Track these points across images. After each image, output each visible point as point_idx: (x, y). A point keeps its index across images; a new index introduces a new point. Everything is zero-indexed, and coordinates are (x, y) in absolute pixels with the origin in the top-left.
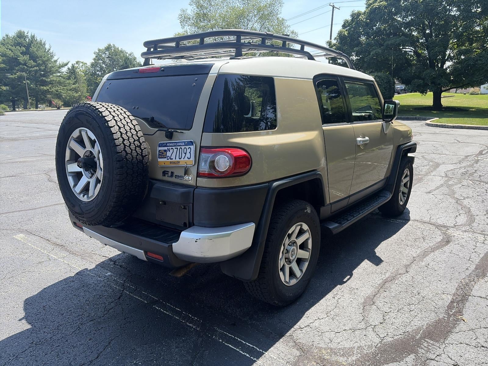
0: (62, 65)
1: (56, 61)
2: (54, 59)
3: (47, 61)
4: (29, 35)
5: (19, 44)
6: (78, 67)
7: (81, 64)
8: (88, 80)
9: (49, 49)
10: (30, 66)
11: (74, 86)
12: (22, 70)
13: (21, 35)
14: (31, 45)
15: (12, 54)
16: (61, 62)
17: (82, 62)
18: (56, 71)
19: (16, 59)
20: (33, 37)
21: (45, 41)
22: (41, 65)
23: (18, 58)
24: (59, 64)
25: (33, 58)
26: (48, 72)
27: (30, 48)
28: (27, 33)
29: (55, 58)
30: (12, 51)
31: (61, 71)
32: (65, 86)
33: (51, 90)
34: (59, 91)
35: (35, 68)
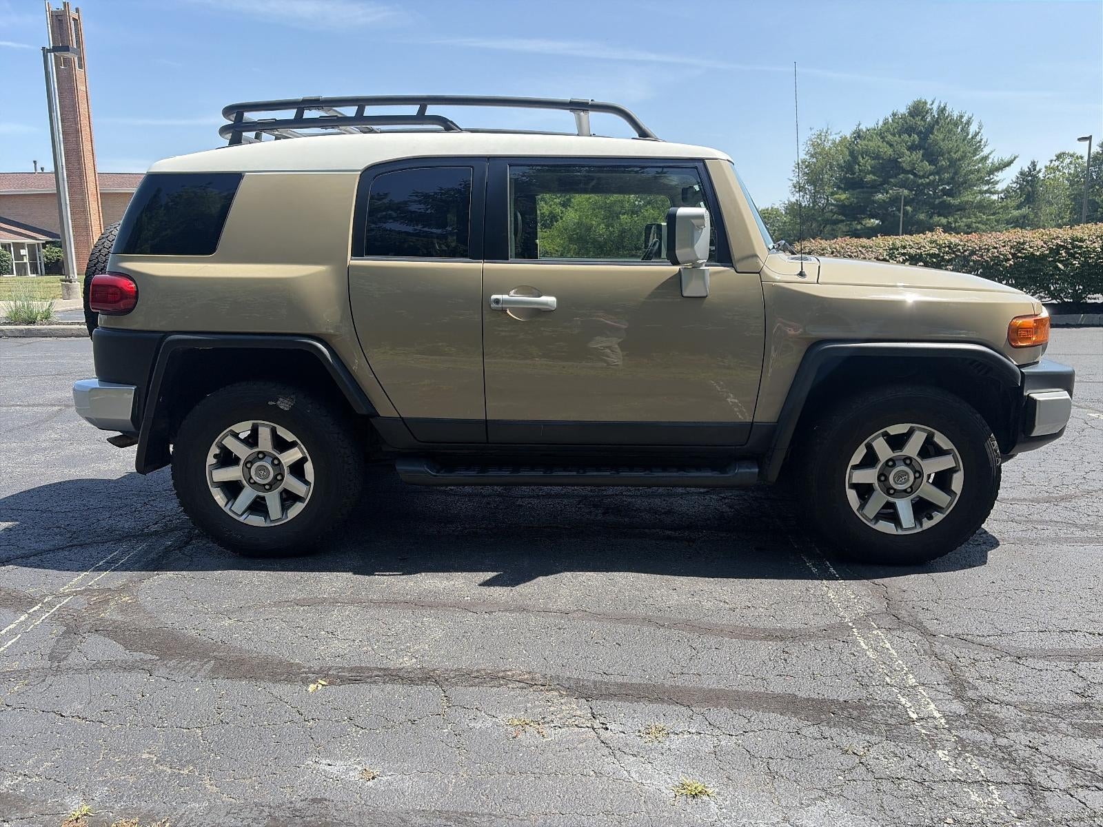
0: (999, 164)
1: (985, 158)
2: (982, 154)
3: (959, 160)
4: (935, 107)
5: (909, 130)
6: (1060, 167)
7: (1067, 161)
8: (1076, 195)
9: (977, 134)
10: (921, 173)
11: (1016, 213)
12: (903, 185)
13: (918, 110)
14: (932, 128)
15: (890, 151)
16: (996, 160)
17: (1071, 152)
18: (978, 180)
19: (896, 161)
20: (942, 110)
21: (970, 115)
22: (944, 170)
23: (900, 160)
24: (990, 165)
25: (931, 156)
26: (959, 184)
27: (930, 135)
28: (932, 104)
29: (986, 152)
30: (891, 146)
31: (992, 180)
32: (994, 214)
33: (957, 224)
34: (974, 225)
35: (930, 177)
